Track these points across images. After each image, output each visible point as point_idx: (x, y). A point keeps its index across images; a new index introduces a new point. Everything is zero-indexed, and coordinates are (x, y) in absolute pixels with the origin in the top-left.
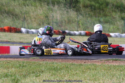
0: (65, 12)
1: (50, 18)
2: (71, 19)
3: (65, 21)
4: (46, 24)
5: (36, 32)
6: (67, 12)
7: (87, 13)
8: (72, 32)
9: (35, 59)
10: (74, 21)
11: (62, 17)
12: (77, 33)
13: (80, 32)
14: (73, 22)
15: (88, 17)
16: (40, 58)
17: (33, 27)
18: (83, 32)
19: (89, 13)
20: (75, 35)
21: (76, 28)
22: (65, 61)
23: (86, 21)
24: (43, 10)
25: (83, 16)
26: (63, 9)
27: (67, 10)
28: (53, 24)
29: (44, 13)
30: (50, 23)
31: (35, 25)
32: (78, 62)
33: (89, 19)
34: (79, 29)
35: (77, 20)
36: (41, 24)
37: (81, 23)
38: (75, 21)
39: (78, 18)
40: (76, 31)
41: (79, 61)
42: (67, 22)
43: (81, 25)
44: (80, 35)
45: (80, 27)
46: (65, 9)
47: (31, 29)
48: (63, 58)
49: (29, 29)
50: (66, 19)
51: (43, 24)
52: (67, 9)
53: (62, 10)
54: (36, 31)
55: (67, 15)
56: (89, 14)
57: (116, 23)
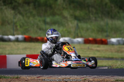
8: (6, 37)
13: (16, 36)
20: (10, 40)
44: (17, 40)
56: (31, 13)
57: (66, 25)
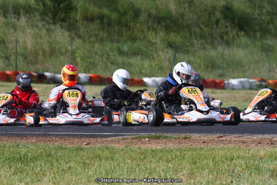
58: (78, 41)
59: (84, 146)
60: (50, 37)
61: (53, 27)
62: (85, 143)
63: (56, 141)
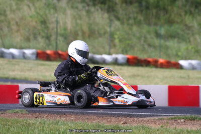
0: (84, 13)
1: (51, 26)
2: (96, 28)
3: (83, 33)
4: (43, 37)
5: (19, 56)
6: (88, 12)
7: (131, 15)
8: (98, 57)
9: (17, 112)
10: (102, 32)
11: (77, 24)
12: (108, 58)
13: (114, 56)
14: (100, 35)
15: (132, 25)
16: (29, 112)
17: (15, 44)
18: (121, 57)
19: (135, 15)
20: (104, 62)
21: (107, 47)
22: (83, 120)
23: (128, 34)
24: (35, 8)
25: (122, 23)
26: (80, 6)
27: (87, 8)
28: (56, 39)
29: (38, 13)
30: (51, 36)
31: (18, 39)
32: (110, 121)
33: (135, 28)
34: (112, 50)
35: (108, 29)
36: (32, 37)
37: (118, 38)
38: (105, 33)
39: (110, 26)
40: (106, 54)
41: (113, 119)
42: (87, 35)
43: (117, 41)
44: (116, 62)
45: (115, 46)
46: (84, 7)
47: (8, 48)
48: (77, 113)
49: (4, 47)
50: (85, 28)
51: (35, 38)
52: (88, 5)
53: (77, 8)
54: (20, 52)
55: (87, 19)
56: (135, 19)
58: (117, 23)
59: (121, 125)
60: (89, 18)
61: (93, 9)
62: (122, 122)
63: (94, 119)
